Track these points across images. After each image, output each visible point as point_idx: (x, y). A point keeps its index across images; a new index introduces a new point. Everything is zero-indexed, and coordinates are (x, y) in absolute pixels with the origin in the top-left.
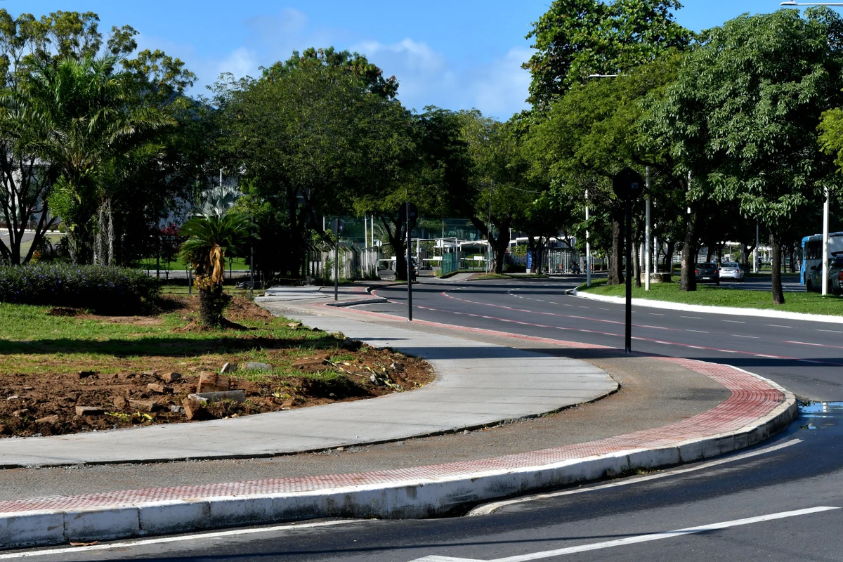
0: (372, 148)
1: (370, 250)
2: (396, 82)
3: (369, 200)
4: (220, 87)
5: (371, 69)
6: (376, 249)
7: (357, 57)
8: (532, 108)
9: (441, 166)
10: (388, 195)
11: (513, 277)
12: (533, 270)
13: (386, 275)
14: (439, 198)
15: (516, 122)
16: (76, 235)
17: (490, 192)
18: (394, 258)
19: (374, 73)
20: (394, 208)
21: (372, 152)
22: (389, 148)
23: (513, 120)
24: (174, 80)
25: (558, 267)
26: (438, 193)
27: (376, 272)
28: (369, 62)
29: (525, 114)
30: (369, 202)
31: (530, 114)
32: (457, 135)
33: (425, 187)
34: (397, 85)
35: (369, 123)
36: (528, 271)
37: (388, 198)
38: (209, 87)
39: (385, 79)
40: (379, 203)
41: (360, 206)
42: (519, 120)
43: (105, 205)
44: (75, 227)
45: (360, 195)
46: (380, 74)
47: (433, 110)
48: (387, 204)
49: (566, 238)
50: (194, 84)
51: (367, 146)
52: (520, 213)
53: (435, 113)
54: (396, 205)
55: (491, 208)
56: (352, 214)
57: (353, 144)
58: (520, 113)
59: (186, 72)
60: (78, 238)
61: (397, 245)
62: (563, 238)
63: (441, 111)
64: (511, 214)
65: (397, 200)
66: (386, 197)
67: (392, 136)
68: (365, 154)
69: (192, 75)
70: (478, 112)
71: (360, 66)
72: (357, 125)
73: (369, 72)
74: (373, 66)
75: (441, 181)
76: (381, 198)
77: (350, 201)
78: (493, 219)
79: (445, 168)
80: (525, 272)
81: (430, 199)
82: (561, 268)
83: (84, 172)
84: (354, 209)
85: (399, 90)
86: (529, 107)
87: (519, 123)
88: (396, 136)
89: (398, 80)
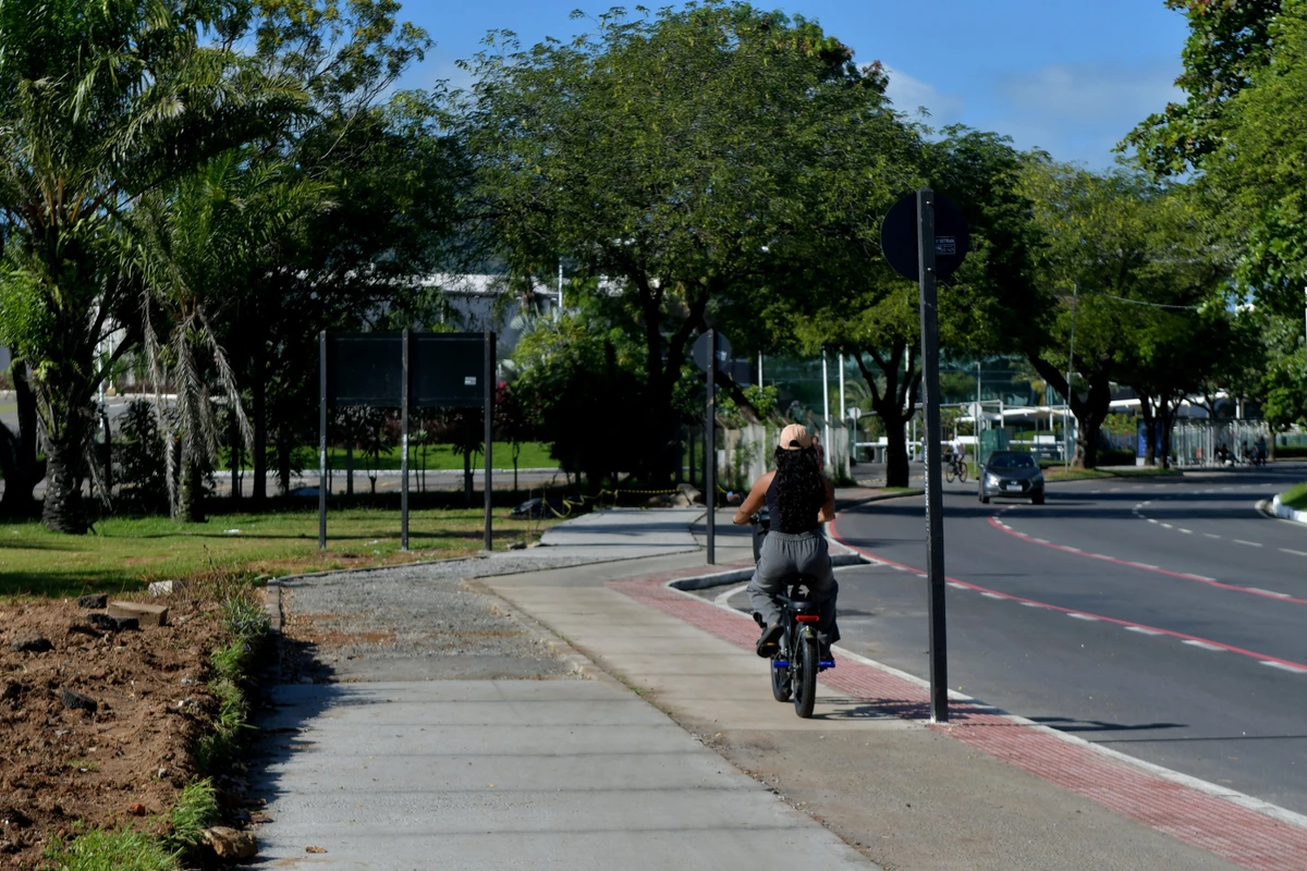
0: (829, 189)
1: (836, 425)
2: (883, 73)
3: (827, 318)
4: (488, 62)
5: (829, 46)
6: (849, 423)
7: (800, 23)
8: (1190, 99)
9: (980, 246)
10: (868, 307)
11: (1118, 475)
12: (1150, 461)
13: (867, 474)
14: (977, 313)
15: (1154, 130)
16: (53, 390)
17: (1073, 309)
18: (884, 441)
19: (835, 57)
20: (881, 337)
21: (826, 200)
22: (867, 187)
23: (1147, 126)
24: (381, 46)
25: (1194, 454)
26: (974, 301)
27: (847, 468)
28: (827, 35)
29: (1175, 113)
30: (828, 324)
31: (1185, 111)
32: (1012, 185)
33: (946, 290)
34: (885, 81)
35: (822, 134)
36: (1140, 463)
37: (869, 313)
38: (461, 64)
39: (859, 68)
40: (850, 324)
41: (808, 335)
42: (1160, 126)
43: (189, 320)
44: (49, 369)
45: (810, 312)
46: (849, 58)
47: (961, 134)
48: (864, 327)
49: (1207, 399)
50: (426, 55)
51: (815, 186)
52: (1130, 351)
53: (965, 140)
54: (885, 330)
55: (1073, 340)
56: (794, 349)
57: (785, 182)
58: (1161, 111)
59: (408, 29)
60: (59, 400)
61: (890, 416)
62: (1201, 400)
63: (977, 135)
64: (1111, 352)
65: (888, 318)
66: (865, 312)
67: (873, 164)
68: (811, 205)
69: (420, 34)
70: (1045, 154)
71: (807, 40)
72: (795, 137)
73: (825, 54)
74: (833, 41)
75: (979, 277)
76: (854, 313)
77: (789, 322)
78: (1078, 364)
79: (989, 249)
80: (1134, 464)
81: (959, 316)
82: (1199, 455)
83: (69, 226)
84: (798, 340)
85: (889, 92)
86: (1182, 97)
87: (1162, 132)
88: (882, 160)
89: (886, 70)
